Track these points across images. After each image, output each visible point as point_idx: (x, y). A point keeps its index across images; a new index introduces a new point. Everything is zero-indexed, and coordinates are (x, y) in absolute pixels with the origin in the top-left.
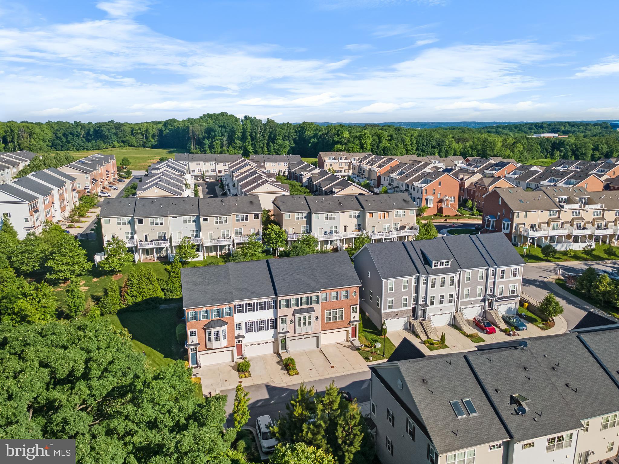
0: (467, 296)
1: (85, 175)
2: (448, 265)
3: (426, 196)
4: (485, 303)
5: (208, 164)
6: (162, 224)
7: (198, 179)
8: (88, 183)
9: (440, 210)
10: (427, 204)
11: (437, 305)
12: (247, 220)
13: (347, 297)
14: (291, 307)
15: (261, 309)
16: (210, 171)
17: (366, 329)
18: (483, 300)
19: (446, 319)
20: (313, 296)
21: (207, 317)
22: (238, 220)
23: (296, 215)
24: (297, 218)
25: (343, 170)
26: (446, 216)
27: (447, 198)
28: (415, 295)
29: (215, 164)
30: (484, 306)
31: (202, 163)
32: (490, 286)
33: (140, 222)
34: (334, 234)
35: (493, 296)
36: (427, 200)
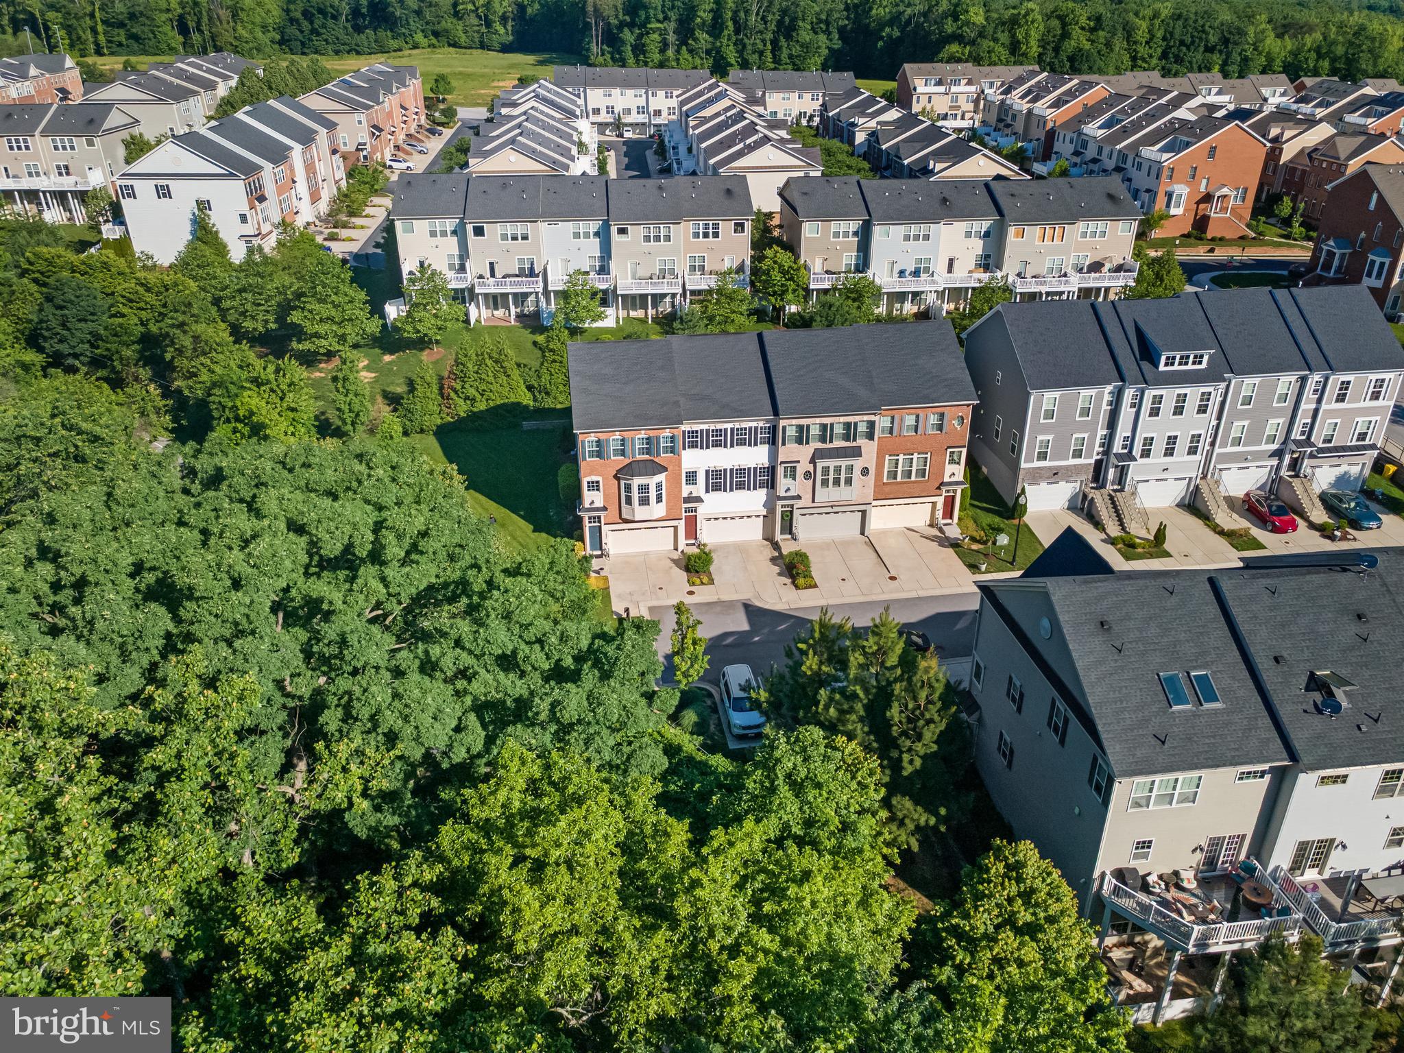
0: (1237, 441)
1: (356, 117)
2: (1200, 363)
3: (1171, 184)
4: (1281, 458)
5: (630, 93)
6: (525, 238)
7: (607, 132)
8: (364, 136)
9: (1201, 224)
10: (1168, 206)
11: (1157, 458)
12: (716, 235)
13: (940, 428)
14: (807, 443)
15: (741, 443)
16: (634, 111)
17: (977, 503)
18: (1278, 454)
19: (1176, 491)
20: (861, 421)
21: (623, 453)
22: (696, 235)
23: (833, 226)
24: (836, 235)
25: (959, 113)
26: (1213, 239)
27: (1225, 191)
28: (1105, 432)
29: (647, 93)
30: (1279, 467)
31: (616, 92)
32: (1303, 419)
33: (479, 231)
34: (923, 276)
35: (1308, 442)
36: (1169, 195)
